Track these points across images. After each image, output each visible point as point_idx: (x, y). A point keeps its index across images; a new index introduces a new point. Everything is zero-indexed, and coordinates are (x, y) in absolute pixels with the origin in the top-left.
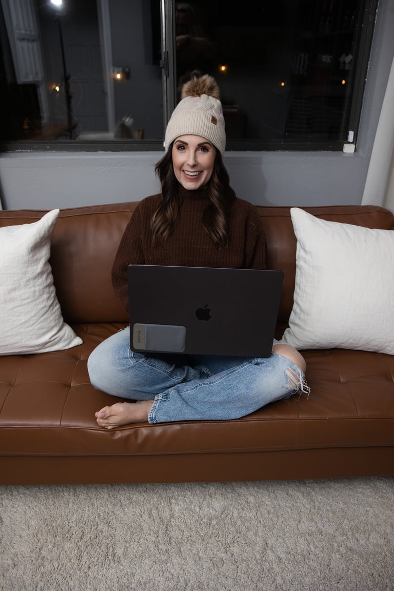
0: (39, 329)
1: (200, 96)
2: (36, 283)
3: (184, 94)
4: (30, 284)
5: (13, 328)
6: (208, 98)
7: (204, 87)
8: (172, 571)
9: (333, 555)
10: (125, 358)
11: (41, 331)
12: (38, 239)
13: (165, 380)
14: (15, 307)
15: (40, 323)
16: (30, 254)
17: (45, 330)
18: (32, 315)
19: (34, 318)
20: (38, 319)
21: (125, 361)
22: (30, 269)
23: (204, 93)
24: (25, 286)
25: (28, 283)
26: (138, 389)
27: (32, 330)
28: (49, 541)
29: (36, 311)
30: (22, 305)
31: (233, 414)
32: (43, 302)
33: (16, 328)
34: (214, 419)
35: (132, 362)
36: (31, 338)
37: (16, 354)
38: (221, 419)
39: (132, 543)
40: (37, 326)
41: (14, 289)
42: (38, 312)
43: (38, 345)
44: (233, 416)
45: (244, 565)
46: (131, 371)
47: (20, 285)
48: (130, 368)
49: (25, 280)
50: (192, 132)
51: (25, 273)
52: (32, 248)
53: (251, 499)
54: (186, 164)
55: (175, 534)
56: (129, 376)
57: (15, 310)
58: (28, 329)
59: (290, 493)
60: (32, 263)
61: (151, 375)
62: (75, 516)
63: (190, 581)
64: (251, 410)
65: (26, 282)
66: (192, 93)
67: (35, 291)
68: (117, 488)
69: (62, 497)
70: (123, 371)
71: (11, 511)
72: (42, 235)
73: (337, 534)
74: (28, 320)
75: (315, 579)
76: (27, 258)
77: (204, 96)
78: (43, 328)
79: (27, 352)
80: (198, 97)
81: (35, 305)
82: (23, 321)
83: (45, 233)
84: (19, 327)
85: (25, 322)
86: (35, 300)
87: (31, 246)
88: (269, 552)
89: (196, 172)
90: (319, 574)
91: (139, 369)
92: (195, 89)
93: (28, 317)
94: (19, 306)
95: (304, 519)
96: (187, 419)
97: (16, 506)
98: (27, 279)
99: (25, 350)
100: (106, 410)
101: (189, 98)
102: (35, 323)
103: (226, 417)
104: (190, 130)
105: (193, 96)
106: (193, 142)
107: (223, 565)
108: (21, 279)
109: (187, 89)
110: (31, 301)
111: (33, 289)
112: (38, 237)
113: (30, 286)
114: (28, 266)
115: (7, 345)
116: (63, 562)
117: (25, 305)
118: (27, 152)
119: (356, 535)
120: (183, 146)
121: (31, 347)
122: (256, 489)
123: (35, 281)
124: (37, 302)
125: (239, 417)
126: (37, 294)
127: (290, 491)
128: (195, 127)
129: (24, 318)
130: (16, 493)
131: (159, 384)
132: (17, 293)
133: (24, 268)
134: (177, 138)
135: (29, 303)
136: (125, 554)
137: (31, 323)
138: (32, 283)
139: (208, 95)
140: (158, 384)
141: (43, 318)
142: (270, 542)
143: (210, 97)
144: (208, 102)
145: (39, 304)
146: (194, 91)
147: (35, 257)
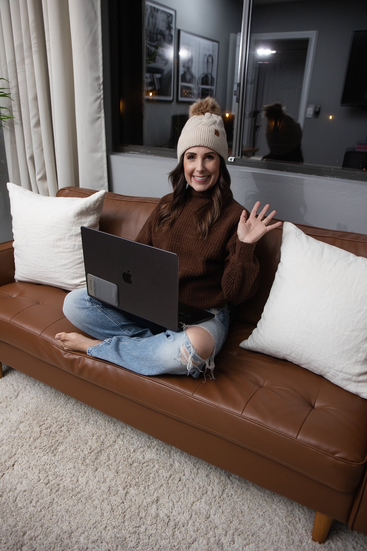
0: (73, 273)
1: (204, 114)
2: (77, 239)
3: (190, 113)
4: (72, 239)
5: (56, 267)
6: (211, 116)
7: (207, 106)
8: (80, 479)
9: (201, 539)
10: (84, 300)
11: (75, 275)
12: (84, 209)
13: (114, 328)
14: (59, 252)
15: (75, 269)
16: (75, 217)
17: (78, 275)
18: (70, 261)
19: (71, 264)
20: (74, 266)
21: (84, 302)
22: (74, 228)
23: (208, 111)
24: (69, 239)
25: (71, 237)
26: (90, 326)
27: (68, 272)
28: (30, 420)
29: (73, 259)
30: (64, 252)
31: (144, 370)
32: (80, 255)
33: (58, 267)
34: (127, 368)
35: (88, 304)
36: (67, 278)
37: (58, 287)
38: (132, 370)
39: (72, 448)
40: (72, 270)
41: (60, 240)
42: (75, 261)
43: (71, 285)
44: (143, 372)
45: (128, 504)
46: (85, 310)
47: (65, 238)
48: (84, 308)
49: (69, 235)
50: (199, 143)
51: (70, 230)
52: (78, 213)
53: (177, 465)
54: (195, 171)
55: (103, 458)
56: (84, 314)
57: (59, 254)
58: (66, 271)
59: (210, 476)
60: (76, 224)
61: (101, 320)
62: (55, 415)
63: (84, 491)
64: (154, 372)
65: (70, 236)
66: (197, 113)
67: (75, 245)
68: (93, 410)
69: (59, 399)
70: (79, 308)
71: (26, 393)
72: (87, 206)
73: (220, 527)
74: (67, 264)
75: (170, 545)
76: (73, 219)
77: (207, 114)
78: (76, 273)
79: (64, 287)
80: (203, 115)
81: (73, 255)
82: (63, 264)
83: (90, 205)
84: (60, 267)
85: (64, 265)
86: (74, 251)
87: (77, 212)
88: (154, 506)
89: (204, 176)
90: (176, 544)
91: (92, 312)
92: (200, 109)
93: (67, 261)
94: (62, 252)
95: (203, 500)
96: (108, 360)
97: (31, 392)
98: (71, 234)
99: (63, 285)
100: (63, 335)
101: (195, 116)
102: (71, 268)
103: (138, 371)
104: (197, 143)
105: (198, 114)
106: (200, 152)
107: (114, 495)
108: (66, 234)
109: (193, 110)
110: (71, 251)
111: (74, 243)
112: (84, 207)
113: (72, 240)
114: (72, 225)
115: (51, 278)
116: (26, 436)
117: (66, 252)
118: (136, 154)
119: (236, 537)
120: (192, 156)
121: (67, 284)
122: (187, 460)
123: (76, 237)
124: (76, 253)
125: (147, 374)
126: (76, 247)
127: (212, 474)
128: (201, 139)
129: (63, 262)
130: (37, 385)
131: (109, 330)
132: (62, 243)
133: (69, 226)
134: (187, 149)
135: (69, 252)
136: (62, 452)
137: (68, 267)
138: (74, 238)
139: (211, 113)
140: (107, 329)
141: (78, 266)
142: (161, 501)
143: (213, 115)
144: (211, 119)
145: (77, 255)
146: (199, 111)
147: (80, 221)
